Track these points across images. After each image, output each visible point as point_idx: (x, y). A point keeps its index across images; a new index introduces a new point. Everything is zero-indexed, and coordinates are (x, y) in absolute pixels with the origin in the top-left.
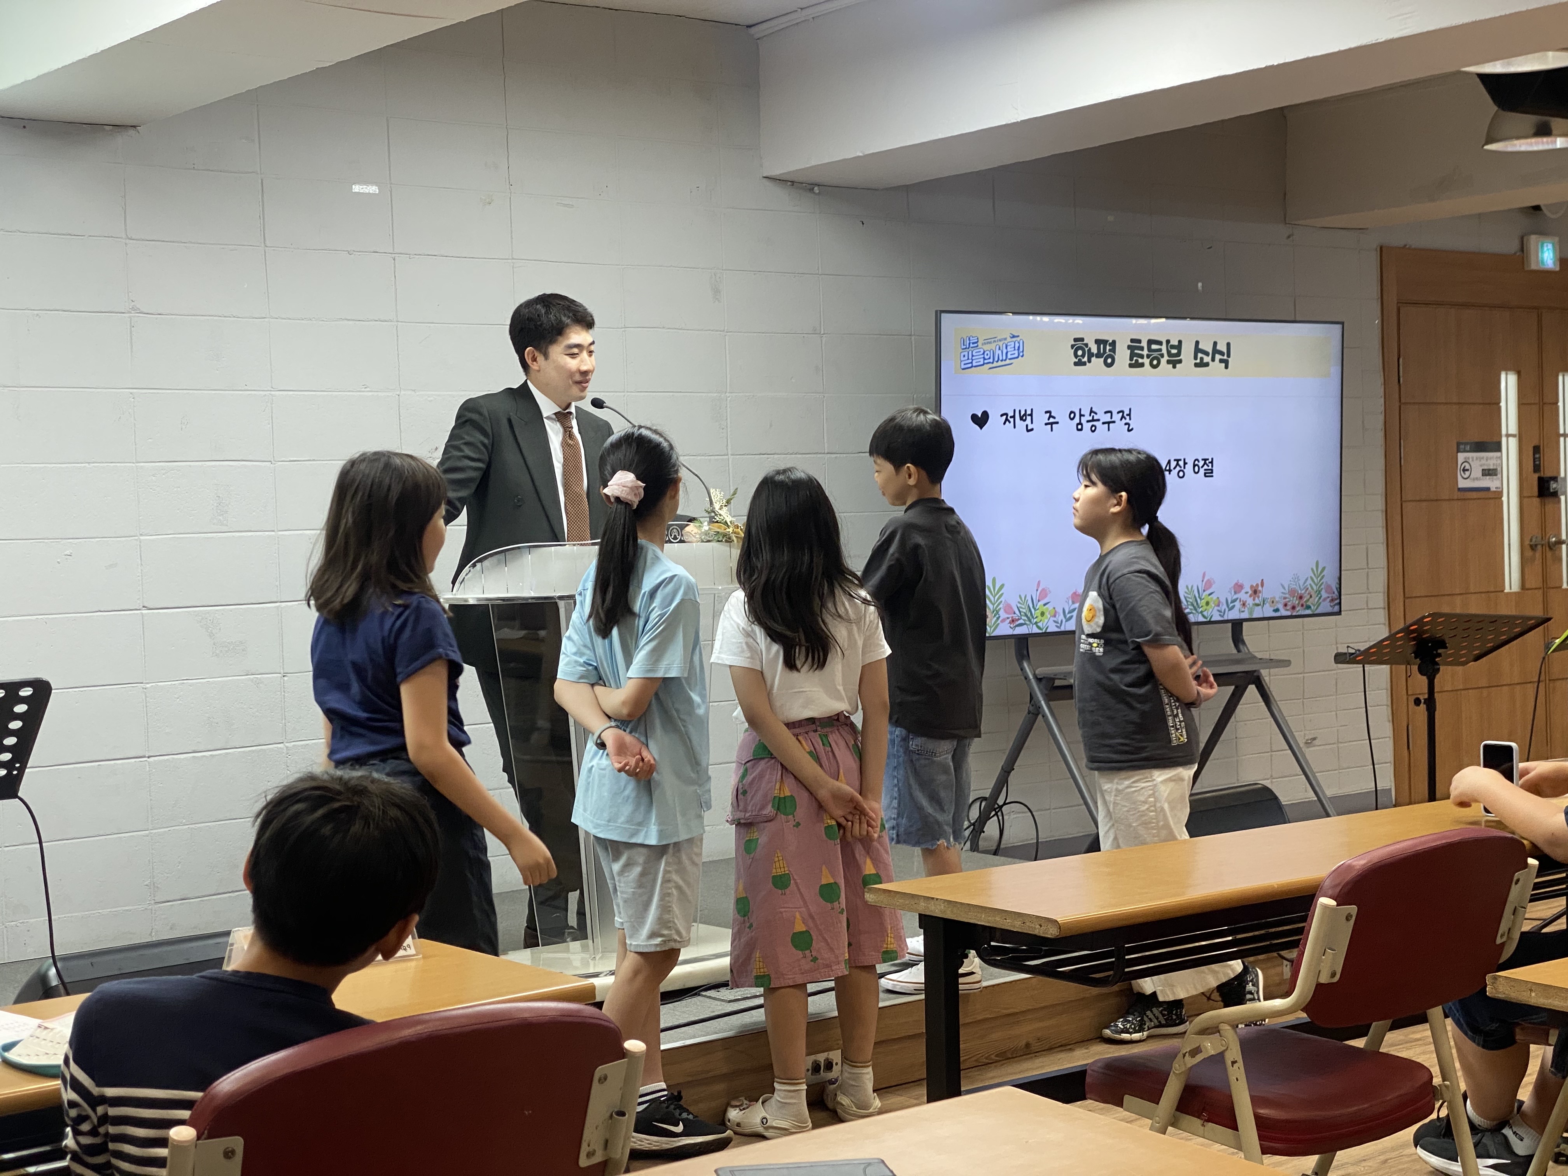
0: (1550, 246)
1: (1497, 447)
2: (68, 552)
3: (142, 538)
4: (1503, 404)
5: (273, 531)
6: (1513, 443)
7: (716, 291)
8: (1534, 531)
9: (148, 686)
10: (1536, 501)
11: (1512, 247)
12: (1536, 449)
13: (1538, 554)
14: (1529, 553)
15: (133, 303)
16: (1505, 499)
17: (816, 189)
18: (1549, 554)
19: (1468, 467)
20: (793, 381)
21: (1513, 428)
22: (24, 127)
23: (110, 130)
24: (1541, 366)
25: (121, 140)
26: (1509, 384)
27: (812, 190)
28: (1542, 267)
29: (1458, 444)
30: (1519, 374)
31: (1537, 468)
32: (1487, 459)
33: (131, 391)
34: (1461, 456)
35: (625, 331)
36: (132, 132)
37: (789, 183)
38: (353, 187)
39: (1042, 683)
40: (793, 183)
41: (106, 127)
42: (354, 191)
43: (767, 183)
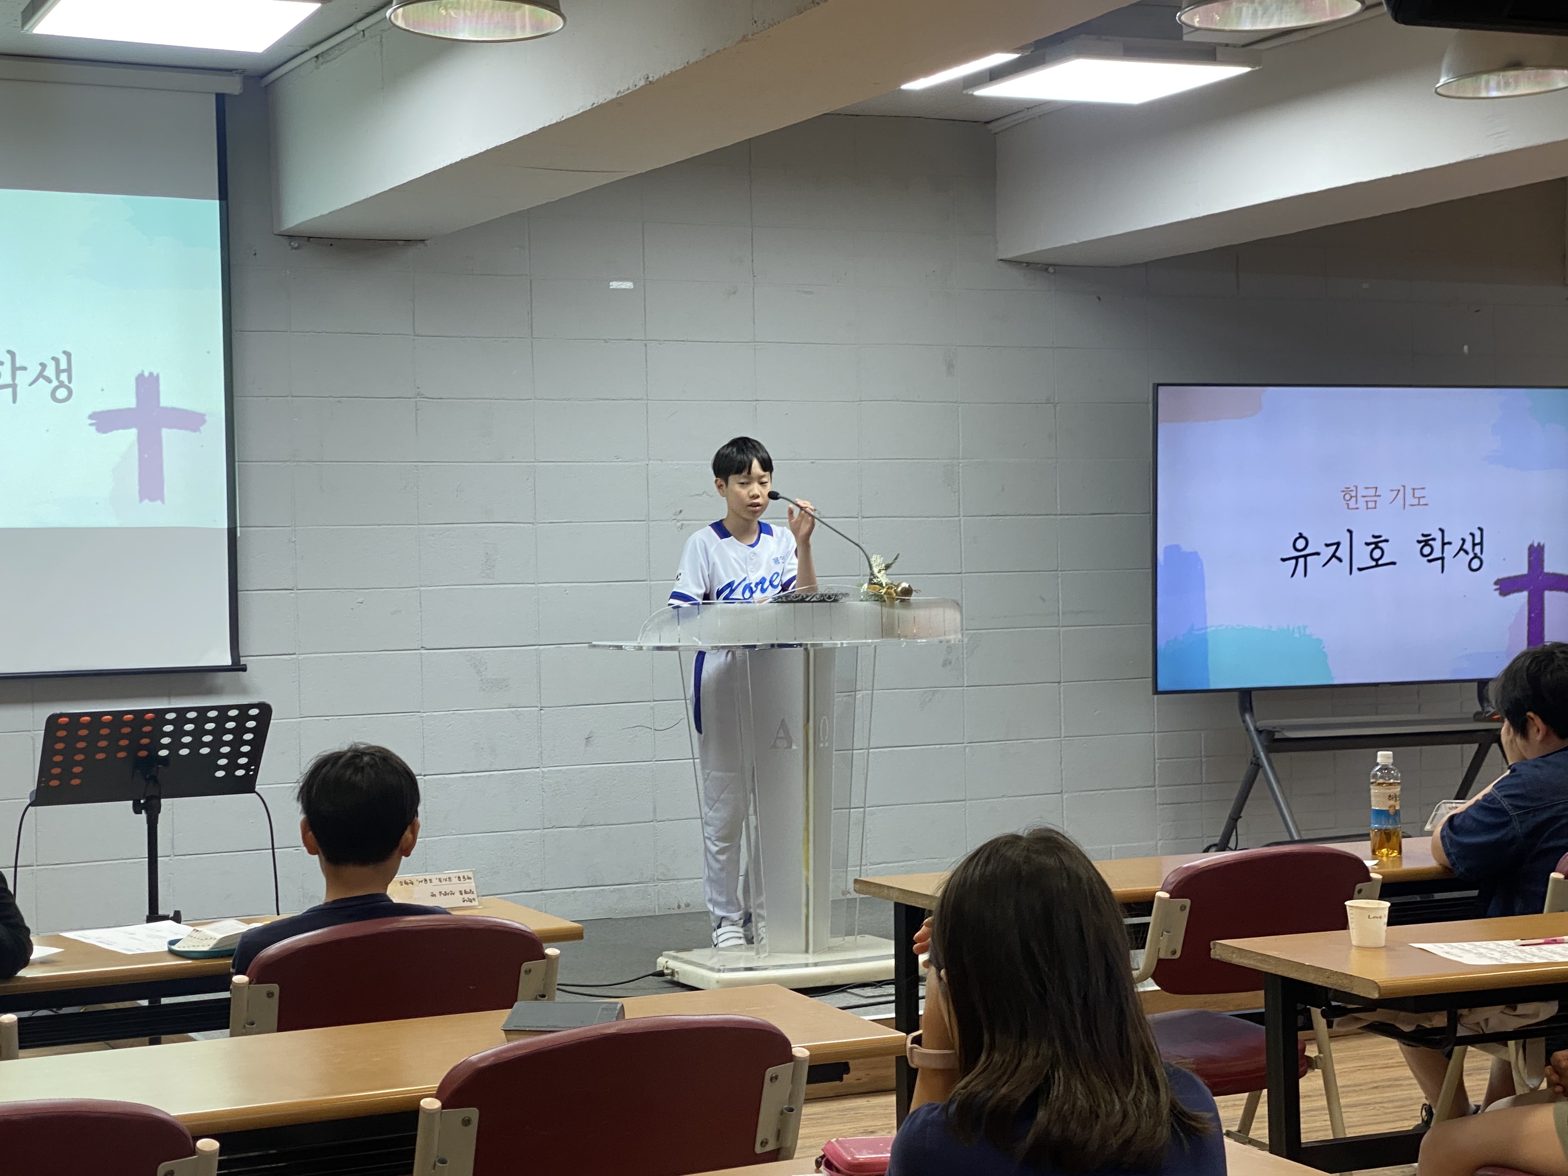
2: (360, 600)
3: (422, 588)
5: (533, 583)
7: (950, 366)
9: (425, 715)
15: (418, 390)
17: (1051, 270)
20: (1026, 447)
22: (331, 245)
23: (403, 245)
25: (411, 252)
27: (1047, 269)
33: (416, 464)
35: (860, 404)
36: (421, 245)
37: (1024, 265)
38: (611, 284)
39: (1263, 736)
40: (1028, 264)
41: (399, 242)
42: (611, 287)
43: (1002, 265)
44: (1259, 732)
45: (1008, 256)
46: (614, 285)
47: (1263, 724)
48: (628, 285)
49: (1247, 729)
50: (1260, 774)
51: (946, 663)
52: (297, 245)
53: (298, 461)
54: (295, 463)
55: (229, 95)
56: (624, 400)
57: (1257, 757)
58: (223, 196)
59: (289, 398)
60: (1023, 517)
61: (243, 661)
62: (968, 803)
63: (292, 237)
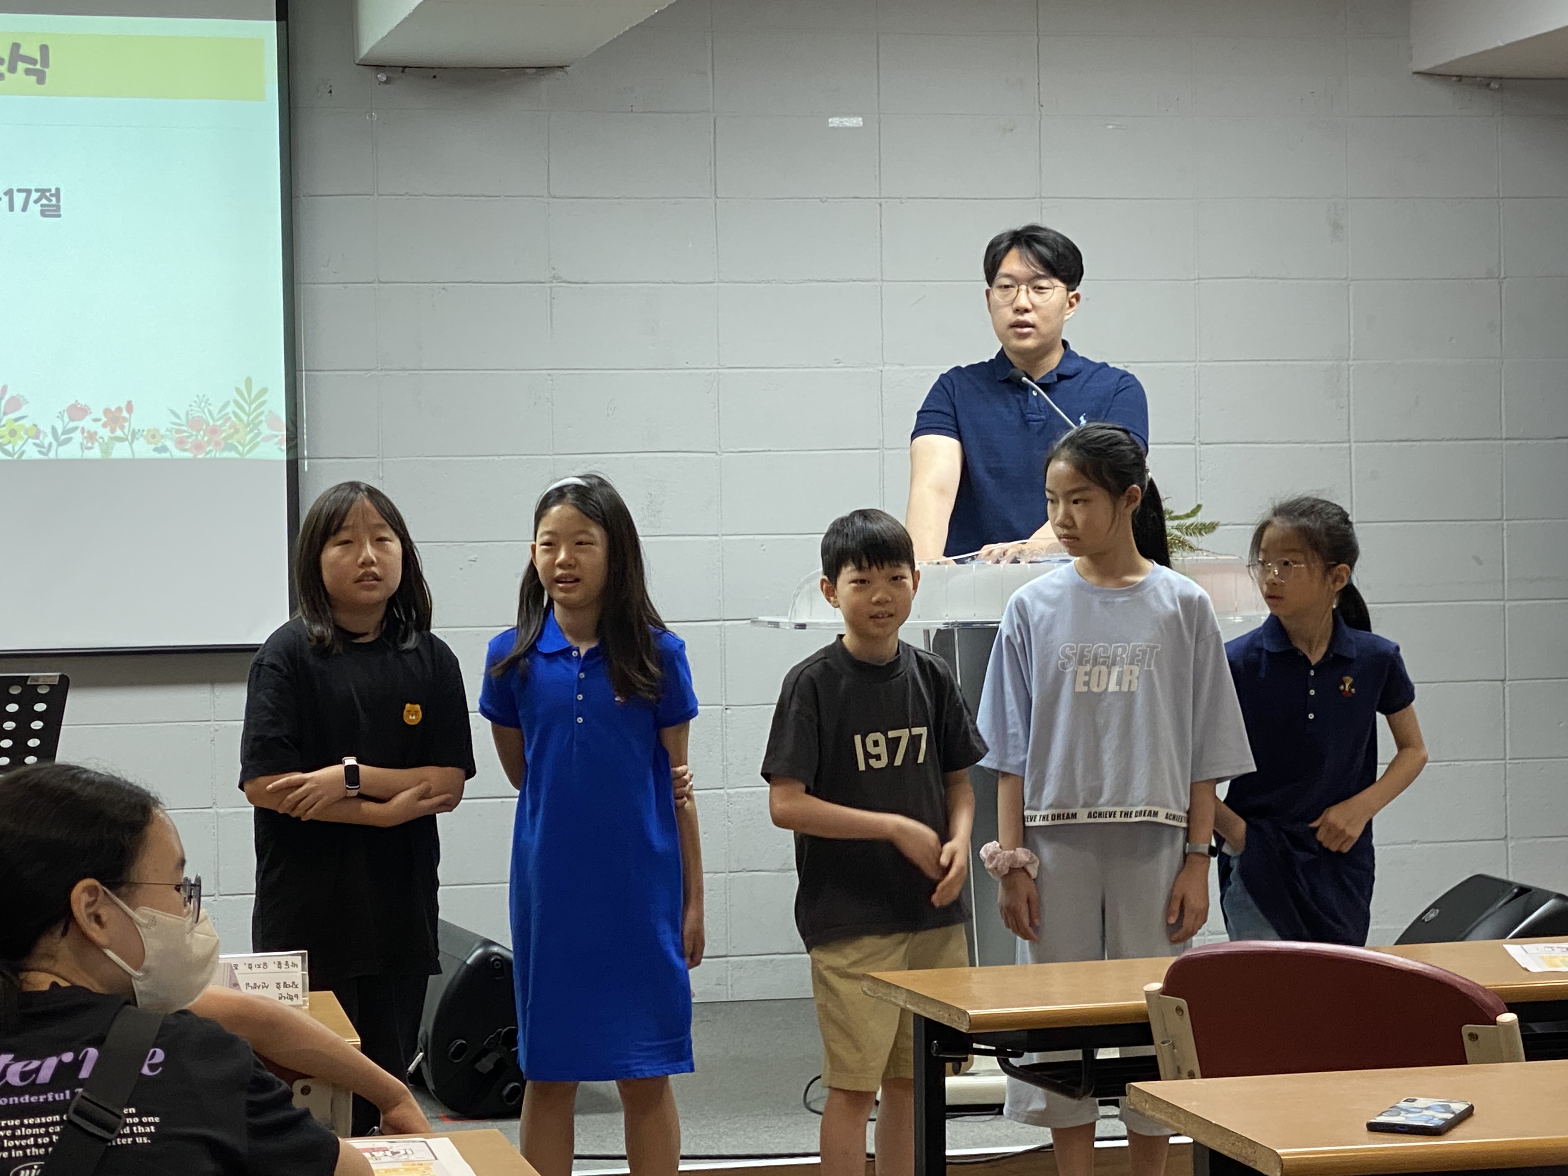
2: (472, 558)
5: (716, 535)
7: (1337, 227)
15: (554, 272)
17: (1494, 85)
20: (1454, 341)
22: (435, 77)
23: (534, 74)
25: (546, 83)
27: (1488, 85)
33: (549, 372)
35: (1198, 283)
36: (559, 74)
37: (1454, 79)
38: (830, 120)
40: (1460, 78)
41: (528, 70)
42: (831, 125)
43: (1419, 80)
45: (1424, 67)
46: (834, 122)
48: (856, 122)
52: (385, 79)
53: (386, 370)
54: (383, 373)
56: (848, 281)
58: (282, 14)
59: (376, 285)
60: (1449, 443)
63: (379, 67)
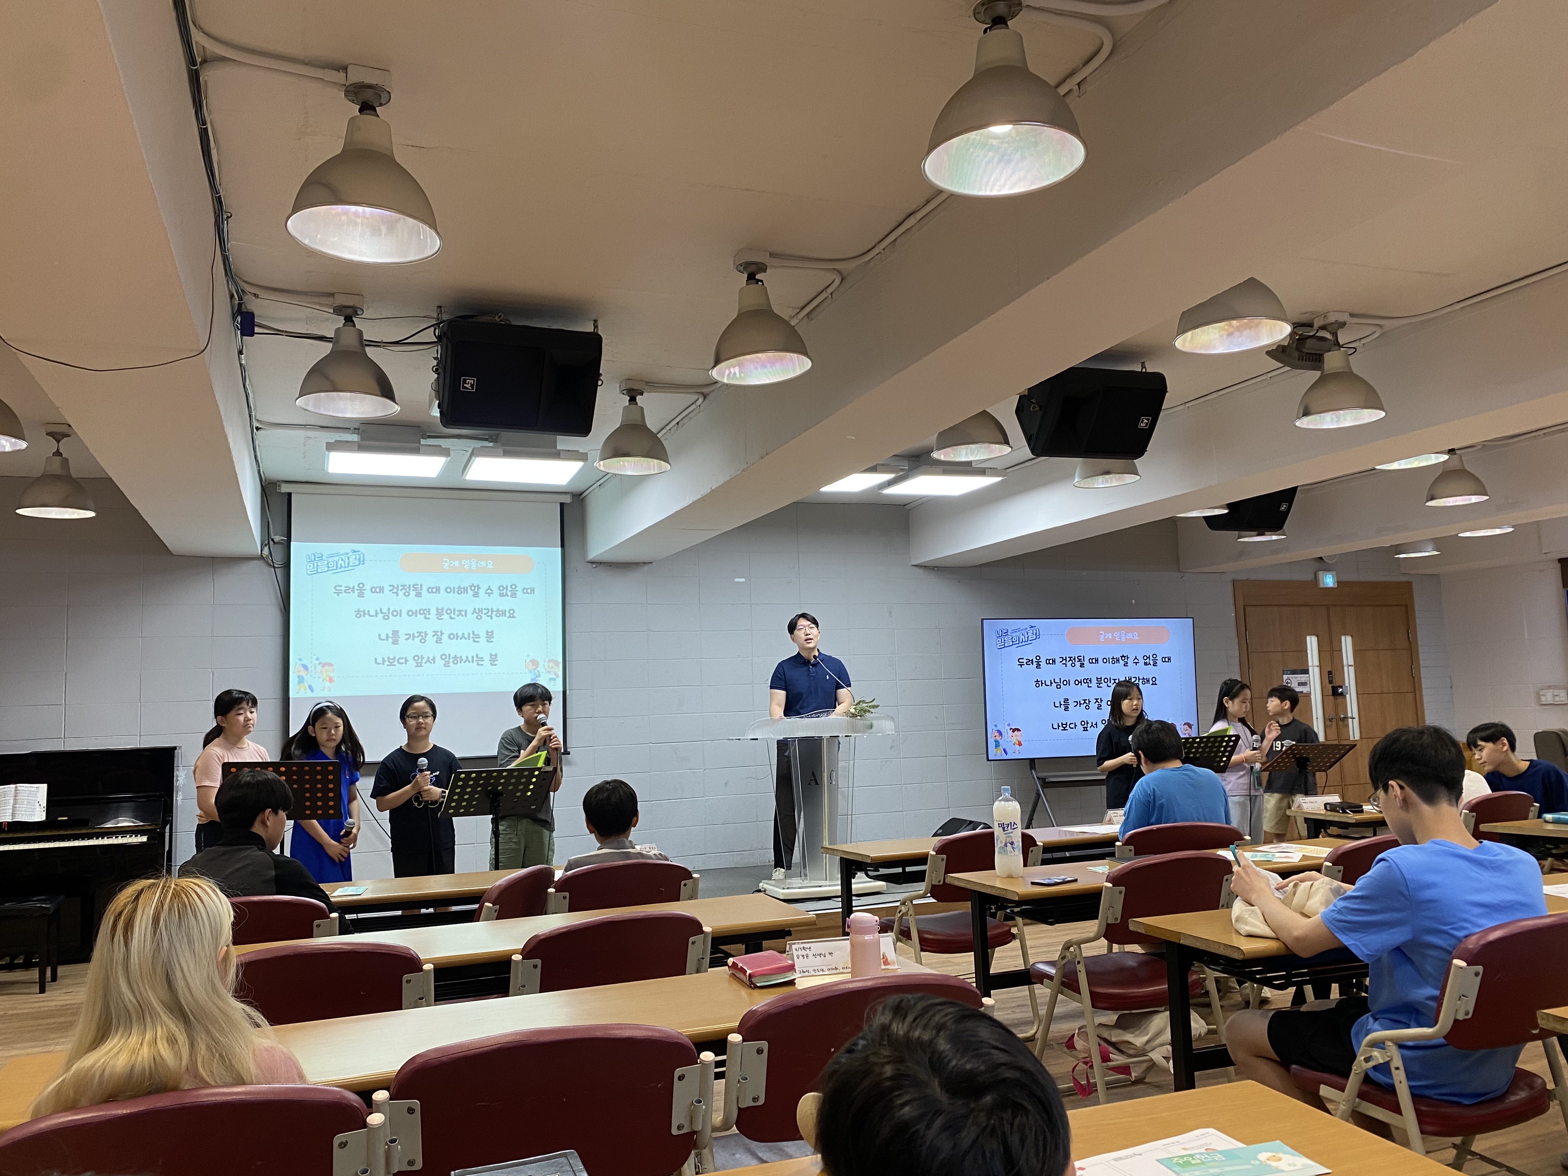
0: (1331, 576)
1: (1306, 672)
2: (622, 723)
3: (650, 717)
4: (1309, 651)
5: (701, 714)
6: (1317, 670)
7: (891, 613)
8: (1331, 713)
9: (651, 773)
10: (1332, 698)
11: (1310, 577)
12: (1330, 673)
13: (1334, 723)
14: (1328, 723)
16: (1312, 696)
18: (1341, 723)
19: (1289, 681)
21: (1316, 663)
22: (610, 566)
23: (642, 565)
24: (1330, 635)
25: (646, 568)
26: (1312, 642)
27: (937, 569)
28: (1326, 586)
29: (1283, 671)
30: (1318, 636)
31: (1331, 682)
32: (1302, 678)
33: (648, 660)
34: (1285, 677)
35: (850, 631)
36: (650, 565)
37: (925, 567)
38: (735, 579)
39: (1041, 780)
40: (927, 567)
41: (640, 563)
42: (735, 581)
43: (914, 568)
44: (1038, 778)
45: (915, 563)
46: (737, 580)
47: (1041, 775)
48: (743, 580)
49: (1033, 777)
50: (1040, 800)
51: (892, 747)
52: (596, 566)
53: (594, 661)
55: (566, 503)
56: (742, 631)
57: (1038, 790)
58: (563, 546)
59: (590, 632)
61: (568, 750)
62: (904, 813)
63: (592, 563)
